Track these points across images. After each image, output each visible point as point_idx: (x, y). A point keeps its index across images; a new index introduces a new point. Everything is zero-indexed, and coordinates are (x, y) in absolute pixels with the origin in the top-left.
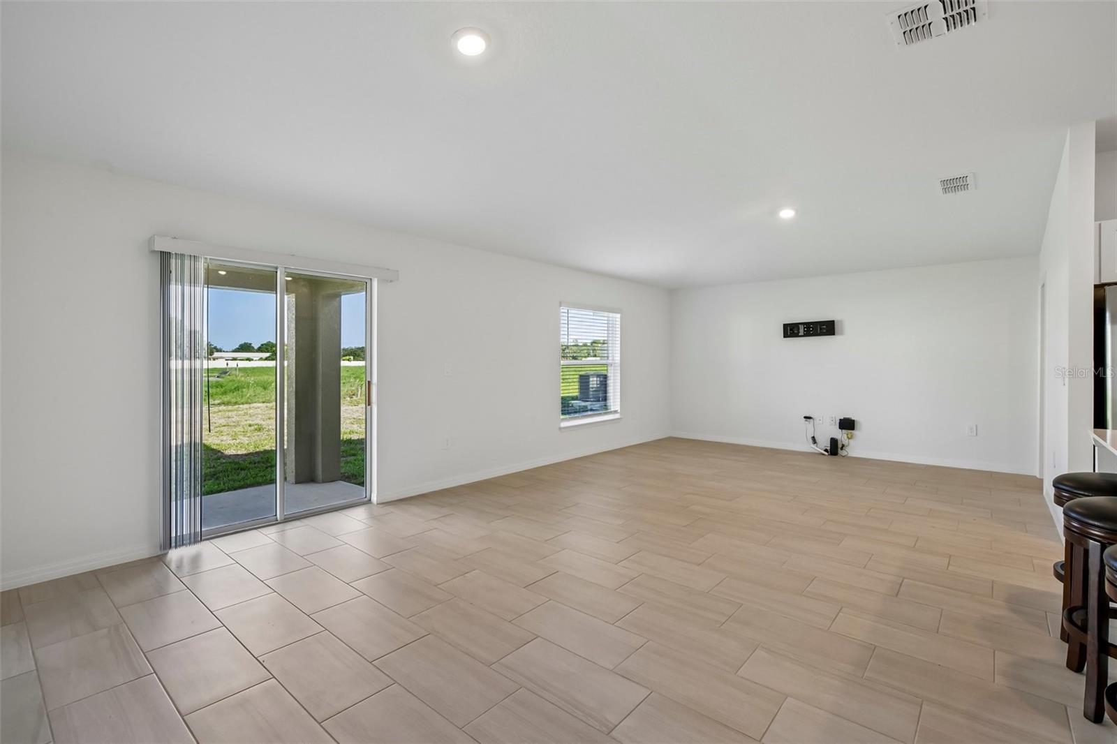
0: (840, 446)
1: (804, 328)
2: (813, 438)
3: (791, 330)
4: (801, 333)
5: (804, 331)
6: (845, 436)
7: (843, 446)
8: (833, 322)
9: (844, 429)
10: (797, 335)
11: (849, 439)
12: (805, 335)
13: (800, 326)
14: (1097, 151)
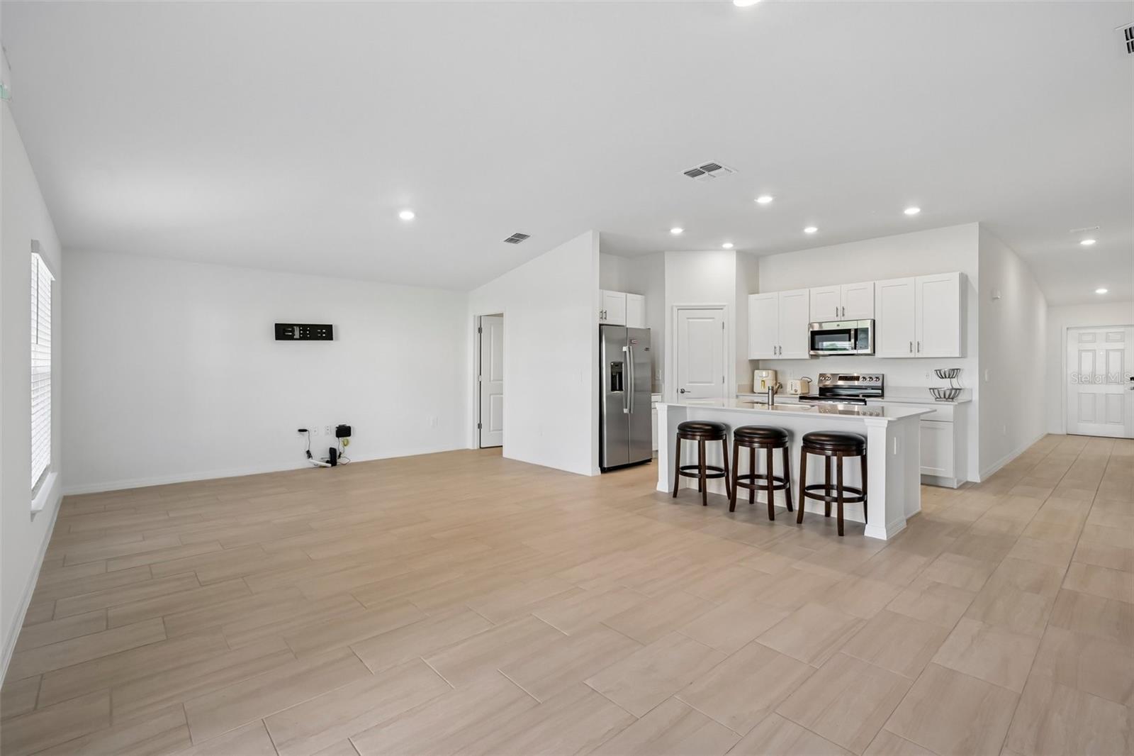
0: (338, 454)
1: (300, 330)
2: (308, 452)
3: (283, 332)
4: (297, 335)
5: (300, 334)
6: (341, 443)
7: (340, 454)
8: (331, 326)
9: (341, 437)
10: (291, 338)
11: (345, 446)
12: (301, 339)
13: (295, 327)
14: (600, 251)
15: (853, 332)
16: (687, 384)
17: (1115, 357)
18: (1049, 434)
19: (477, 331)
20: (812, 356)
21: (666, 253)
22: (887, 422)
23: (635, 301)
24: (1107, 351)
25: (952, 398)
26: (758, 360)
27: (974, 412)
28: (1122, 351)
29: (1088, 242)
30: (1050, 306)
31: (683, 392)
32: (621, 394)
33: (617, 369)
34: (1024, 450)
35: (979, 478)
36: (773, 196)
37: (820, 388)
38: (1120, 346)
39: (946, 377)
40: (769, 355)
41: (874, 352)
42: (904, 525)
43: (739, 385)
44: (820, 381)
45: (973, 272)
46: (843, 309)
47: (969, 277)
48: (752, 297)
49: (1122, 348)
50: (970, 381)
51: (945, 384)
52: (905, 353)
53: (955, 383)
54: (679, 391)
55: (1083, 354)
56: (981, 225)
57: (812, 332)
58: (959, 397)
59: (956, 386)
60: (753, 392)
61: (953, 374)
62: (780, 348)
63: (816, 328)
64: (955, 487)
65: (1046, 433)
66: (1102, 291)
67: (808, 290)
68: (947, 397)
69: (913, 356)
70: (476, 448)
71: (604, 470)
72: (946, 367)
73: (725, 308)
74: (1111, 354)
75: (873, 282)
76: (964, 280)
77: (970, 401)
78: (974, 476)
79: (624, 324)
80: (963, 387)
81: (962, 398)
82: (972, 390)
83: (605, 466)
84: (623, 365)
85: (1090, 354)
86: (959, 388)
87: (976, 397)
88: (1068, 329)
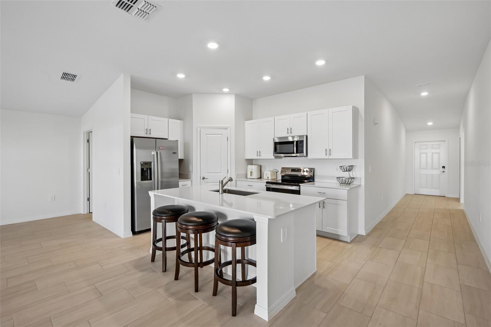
14: (131, 88)
15: (295, 143)
16: (206, 174)
17: (436, 156)
18: (407, 194)
19: (86, 141)
20: (276, 157)
21: (193, 95)
22: (267, 220)
23: (176, 124)
24: (432, 153)
25: (349, 184)
26: (252, 159)
27: (362, 192)
28: (439, 153)
29: (424, 94)
30: (407, 131)
31: (204, 178)
32: (151, 183)
33: (147, 166)
34: (394, 206)
35: (364, 231)
36: (218, 43)
37: (282, 176)
38: (437, 151)
39: (347, 171)
40: (254, 156)
41: (307, 155)
42: (294, 294)
43: (237, 174)
44: (282, 172)
45: (361, 106)
46: (291, 129)
47: (359, 110)
48: (247, 122)
49: (439, 152)
50: (359, 173)
51: (346, 175)
52: (323, 156)
53: (352, 174)
54: (202, 178)
55: (422, 155)
56: (366, 78)
57: (275, 143)
58: (354, 183)
59: (352, 176)
60: (247, 177)
61: (350, 169)
62: (260, 152)
63: (277, 141)
64: (349, 242)
65: (405, 194)
66: (430, 124)
67: (274, 117)
68: (346, 183)
69: (327, 158)
70: (86, 213)
71: (134, 233)
72: (347, 164)
73: (229, 129)
74: (434, 155)
75: (306, 113)
76: (355, 111)
77: (360, 186)
78: (362, 232)
79: (167, 138)
80: (355, 177)
81: (356, 183)
82: (361, 178)
83: (136, 230)
84: (152, 163)
85: (425, 155)
86: (353, 177)
87: (363, 183)
88: (415, 142)
